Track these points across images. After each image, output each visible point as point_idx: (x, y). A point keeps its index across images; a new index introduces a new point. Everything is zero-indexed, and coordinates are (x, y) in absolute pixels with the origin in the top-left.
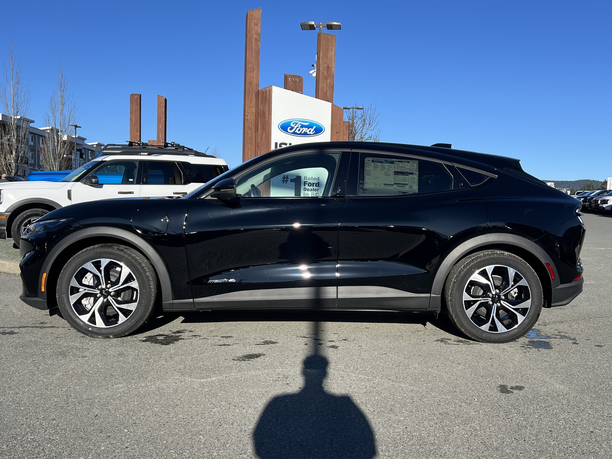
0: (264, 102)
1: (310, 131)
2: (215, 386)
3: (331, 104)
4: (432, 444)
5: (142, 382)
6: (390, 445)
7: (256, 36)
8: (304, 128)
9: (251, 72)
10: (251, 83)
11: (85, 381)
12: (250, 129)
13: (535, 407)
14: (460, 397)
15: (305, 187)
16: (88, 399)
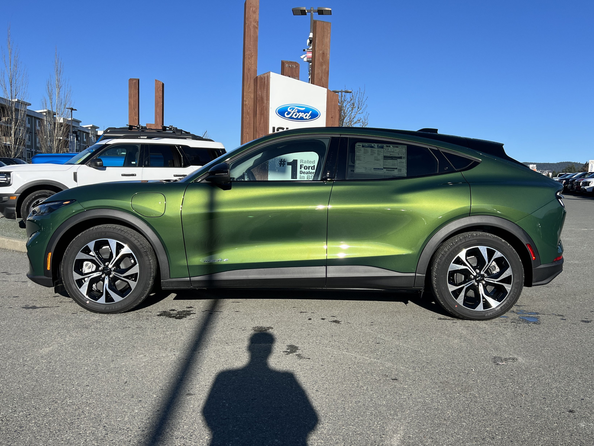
0: (262, 88)
1: (306, 116)
2: (231, 356)
3: (326, 89)
4: (436, 409)
5: (162, 352)
6: (397, 410)
7: (254, 24)
8: (300, 113)
9: (249, 59)
10: (249, 69)
11: (110, 351)
12: (248, 114)
13: (528, 377)
14: (459, 367)
15: (301, 170)
16: (115, 368)
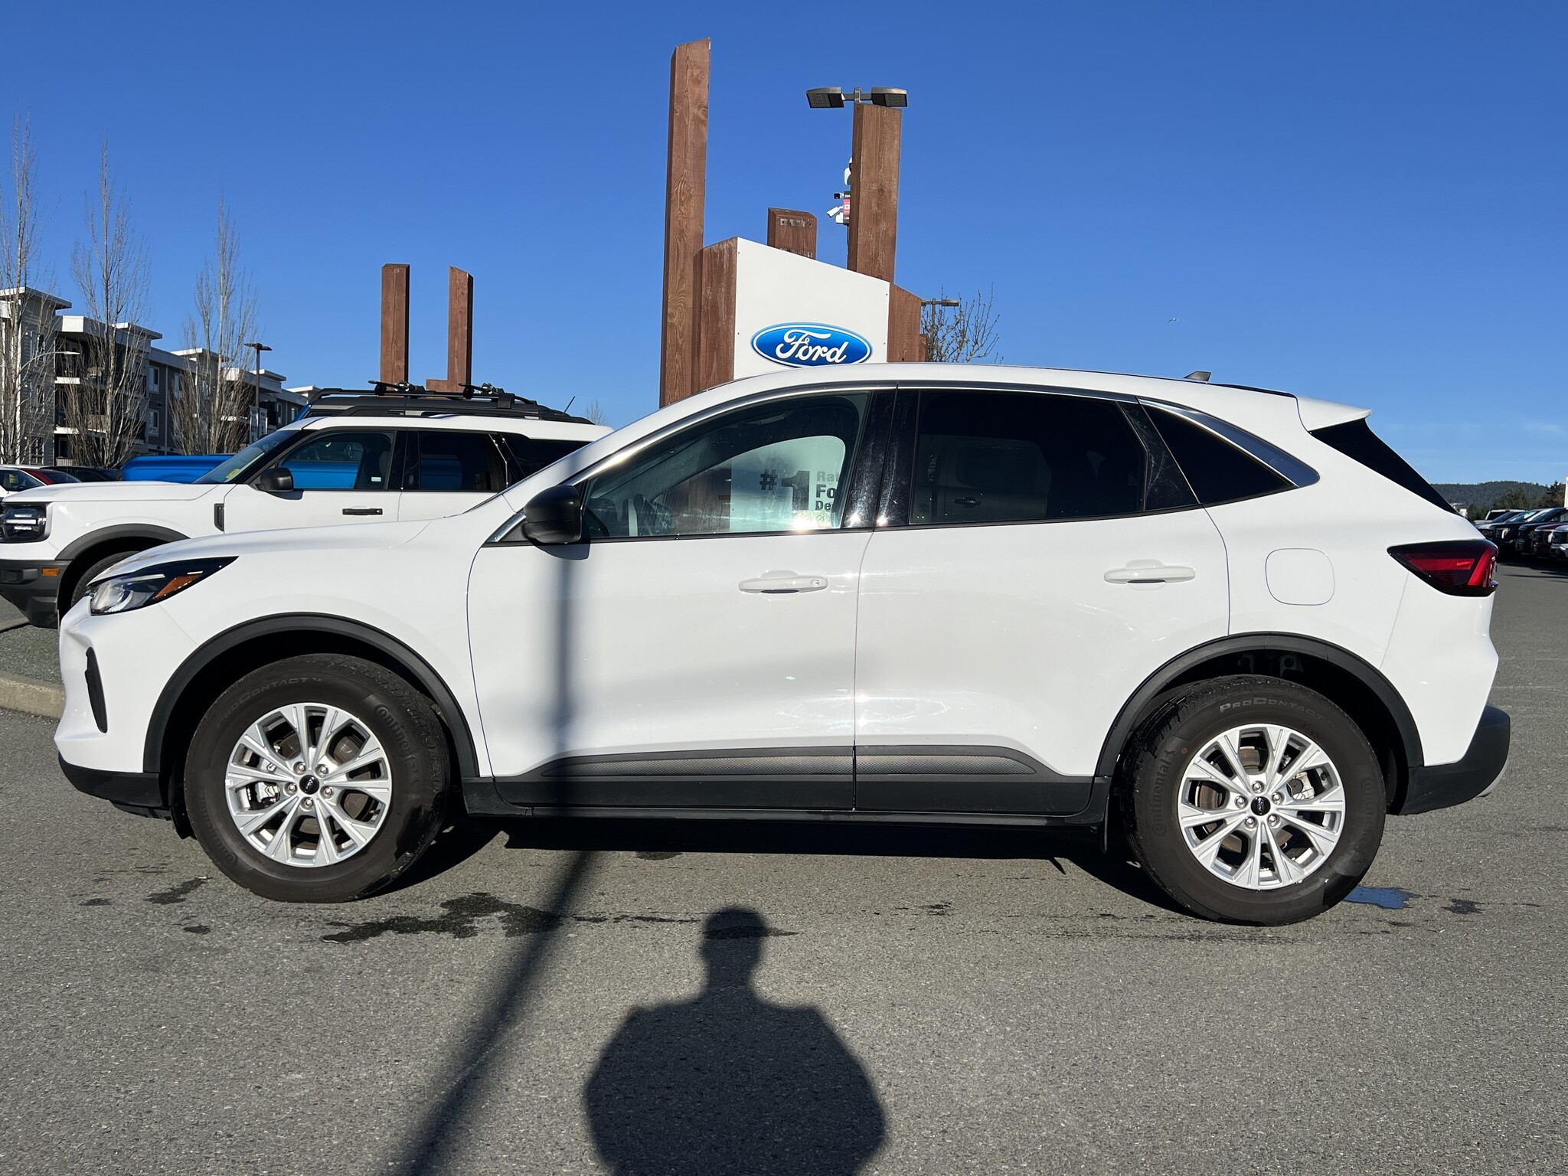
0: (715, 280)
1: (832, 356)
3: (888, 284)
5: (361, 1063)
7: (696, 111)
8: (818, 347)
9: (682, 203)
10: (683, 231)
11: (200, 1058)
12: (679, 349)
15: (818, 499)
